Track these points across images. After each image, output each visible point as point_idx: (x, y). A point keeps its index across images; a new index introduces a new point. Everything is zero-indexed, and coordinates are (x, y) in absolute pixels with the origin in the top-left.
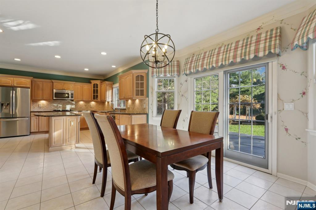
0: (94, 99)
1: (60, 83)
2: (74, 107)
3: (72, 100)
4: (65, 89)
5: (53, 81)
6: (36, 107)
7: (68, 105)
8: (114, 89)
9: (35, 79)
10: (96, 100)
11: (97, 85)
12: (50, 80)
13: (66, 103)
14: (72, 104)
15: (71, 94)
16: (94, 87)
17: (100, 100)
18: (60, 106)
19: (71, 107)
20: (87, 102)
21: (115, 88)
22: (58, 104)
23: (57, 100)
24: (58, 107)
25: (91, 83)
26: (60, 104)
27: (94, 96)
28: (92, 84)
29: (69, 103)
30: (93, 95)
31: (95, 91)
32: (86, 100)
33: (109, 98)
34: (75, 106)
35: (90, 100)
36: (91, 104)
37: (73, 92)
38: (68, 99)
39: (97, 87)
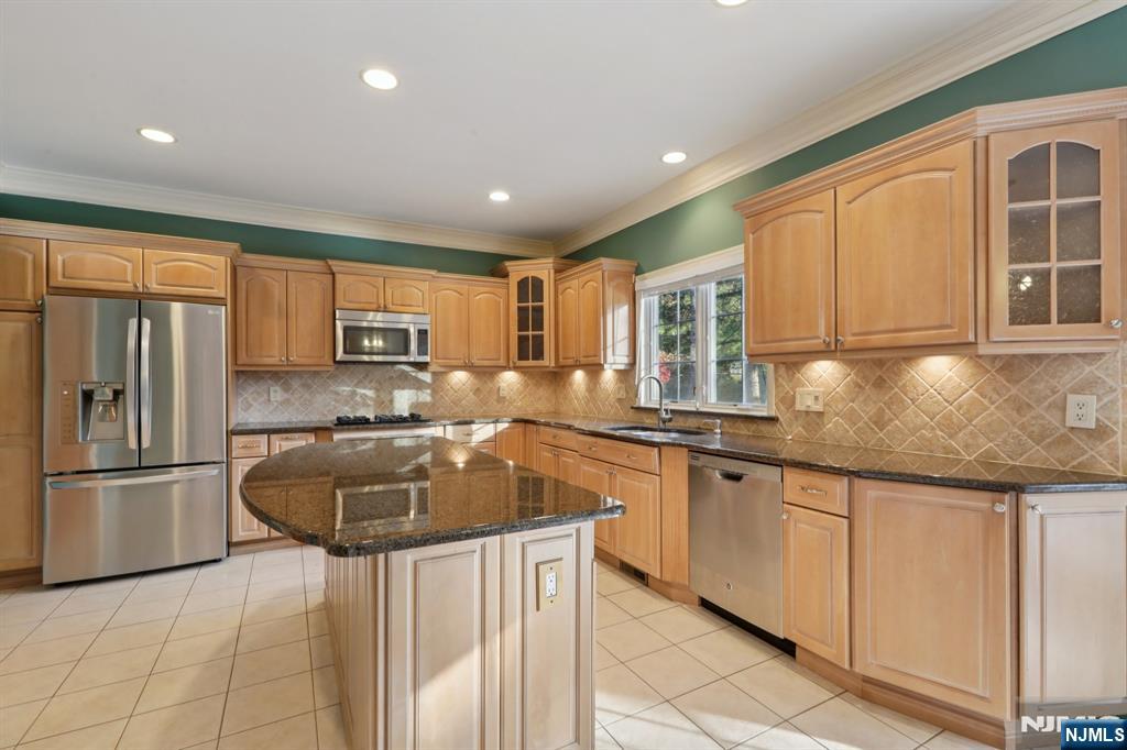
0: (522, 356)
1: (367, 278)
2: (429, 399)
3: (422, 366)
4: (390, 307)
5: (335, 265)
6: (255, 404)
7: (400, 388)
8: (642, 302)
9: (252, 259)
10: (531, 363)
11: (538, 283)
12: (320, 263)
13: (391, 378)
14: (419, 385)
15: (419, 331)
16: (522, 297)
17: (553, 365)
18: (364, 397)
19: (414, 400)
20: (485, 373)
21: (648, 291)
22: (357, 385)
23: (352, 367)
24: (358, 398)
25: (506, 275)
26: (365, 388)
27: (522, 340)
28: (514, 280)
29: (404, 381)
30: (520, 337)
31: (530, 318)
32: (486, 363)
33: (617, 352)
34: (432, 396)
35: (502, 362)
36: (503, 385)
37: (426, 322)
38: (403, 358)
39: (539, 296)
